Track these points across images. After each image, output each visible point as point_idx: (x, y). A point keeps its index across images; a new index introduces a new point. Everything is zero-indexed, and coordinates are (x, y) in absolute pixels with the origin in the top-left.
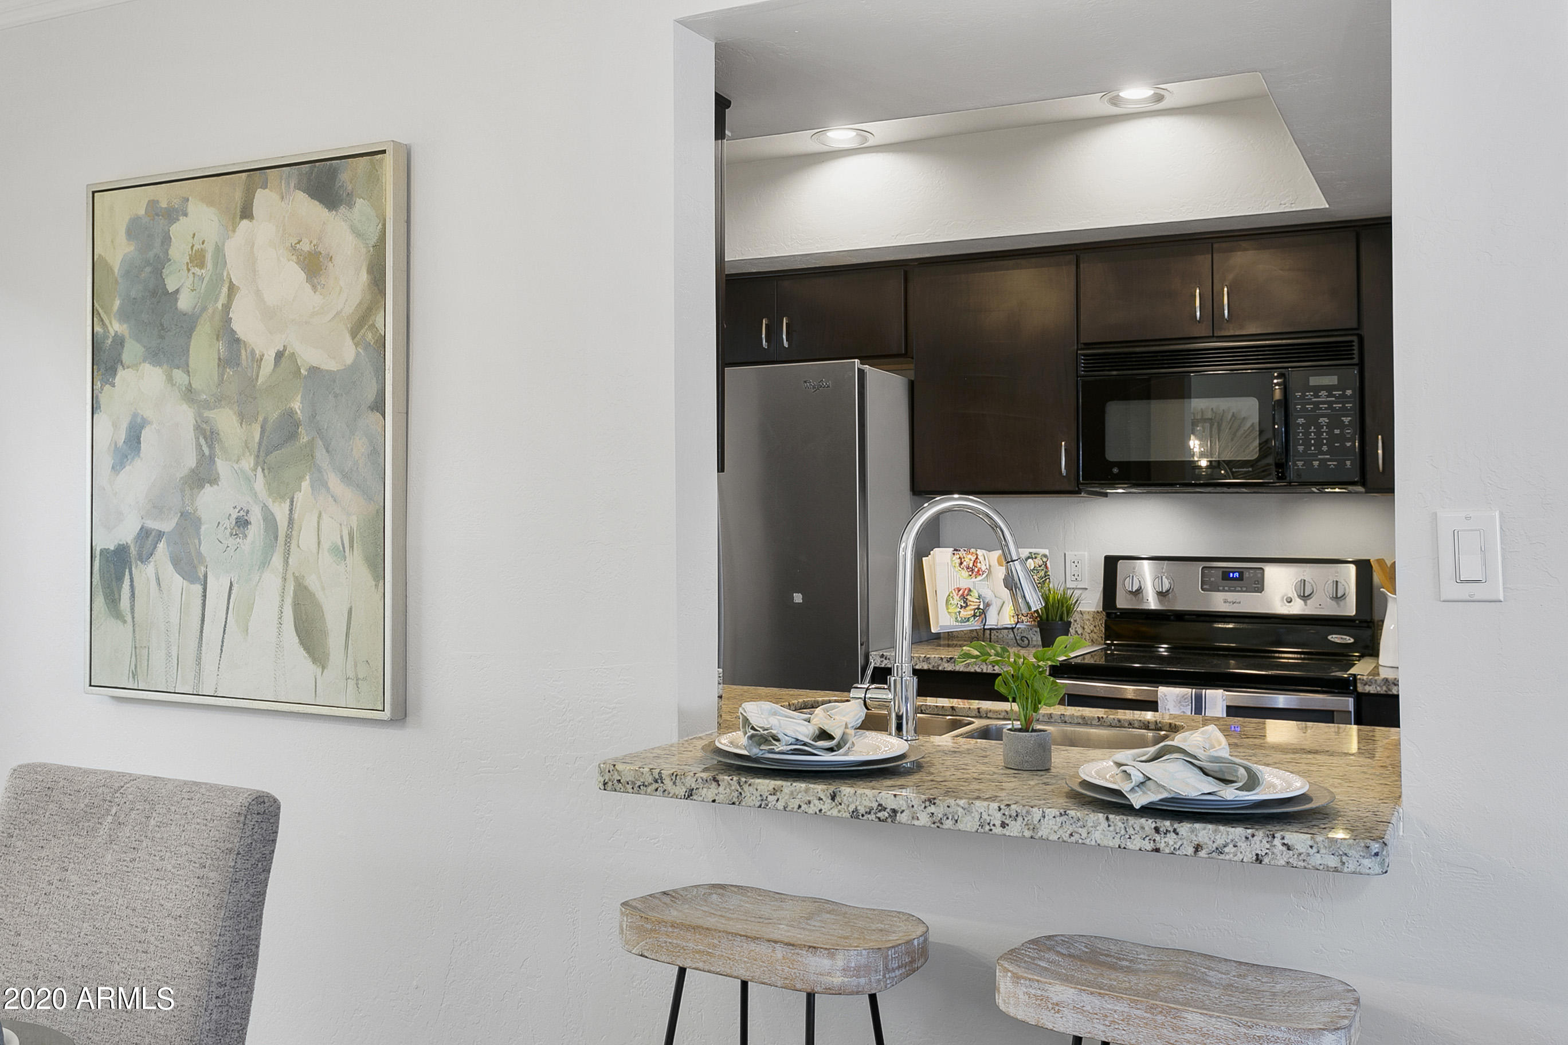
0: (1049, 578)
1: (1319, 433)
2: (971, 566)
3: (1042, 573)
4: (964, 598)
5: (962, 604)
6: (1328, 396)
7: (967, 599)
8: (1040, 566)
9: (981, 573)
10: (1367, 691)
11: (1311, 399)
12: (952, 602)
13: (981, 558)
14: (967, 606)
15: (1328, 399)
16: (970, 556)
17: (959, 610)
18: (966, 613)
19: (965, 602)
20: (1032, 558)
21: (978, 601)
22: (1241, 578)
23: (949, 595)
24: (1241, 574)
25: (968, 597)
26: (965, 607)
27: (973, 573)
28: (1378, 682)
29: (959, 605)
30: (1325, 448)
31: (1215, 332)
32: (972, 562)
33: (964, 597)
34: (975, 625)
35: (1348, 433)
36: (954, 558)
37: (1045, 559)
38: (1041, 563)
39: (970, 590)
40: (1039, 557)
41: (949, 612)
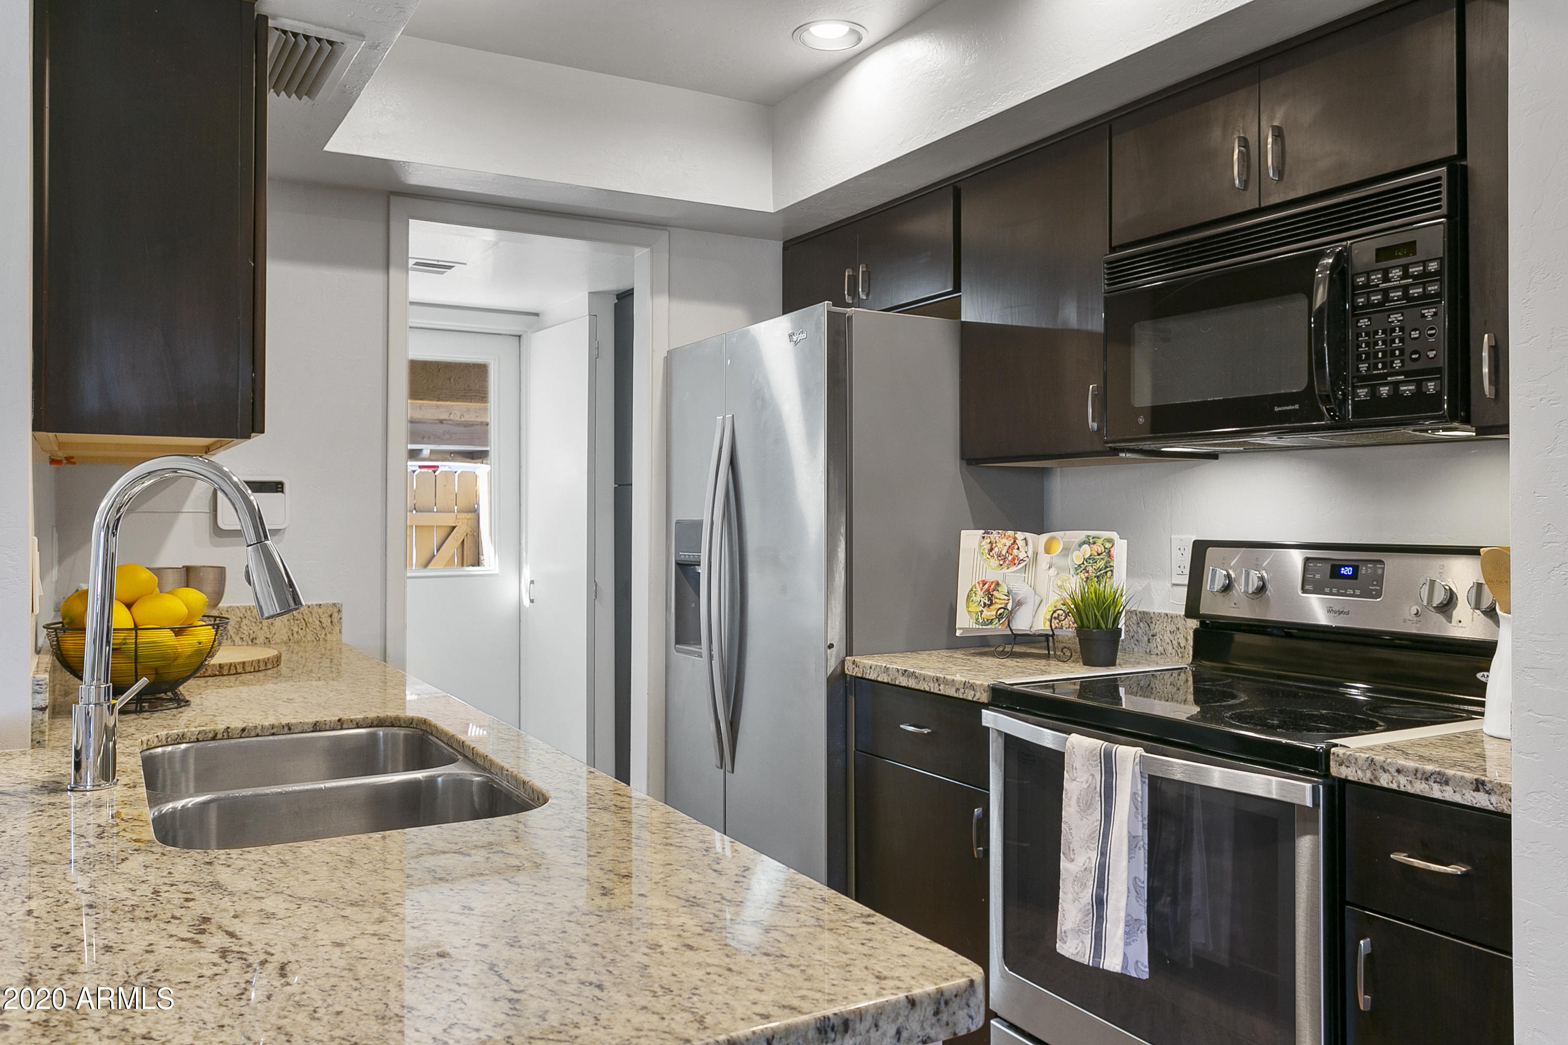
0: (1112, 571)
1: (1388, 342)
2: (1004, 553)
3: (1102, 564)
4: (989, 595)
5: (986, 602)
6: (1402, 278)
7: (992, 595)
8: (1099, 555)
9: (1016, 562)
10: (1343, 777)
11: (1377, 285)
12: (974, 598)
13: (1020, 543)
14: (992, 604)
15: (1402, 282)
16: (1004, 540)
17: (981, 608)
18: (989, 613)
19: (990, 599)
20: (1089, 543)
21: (1006, 598)
22: (1354, 576)
23: (972, 590)
24: (1356, 569)
25: (995, 593)
26: (989, 606)
27: (1004, 562)
28: (1360, 762)
29: (982, 603)
30: (1397, 364)
31: (1262, 202)
32: (1006, 548)
33: (989, 593)
34: (998, 629)
35: (1431, 335)
36: (984, 543)
37: (1108, 545)
38: (1101, 549)
39: (998, 584)
40: (1099, 542)
41: (968, 611)
